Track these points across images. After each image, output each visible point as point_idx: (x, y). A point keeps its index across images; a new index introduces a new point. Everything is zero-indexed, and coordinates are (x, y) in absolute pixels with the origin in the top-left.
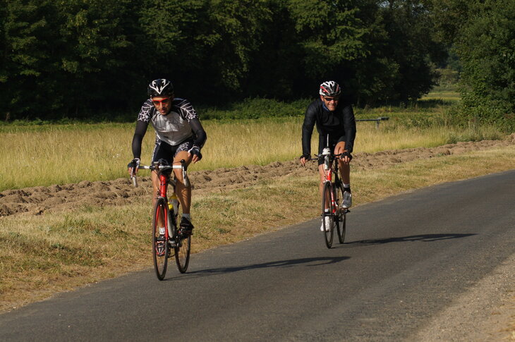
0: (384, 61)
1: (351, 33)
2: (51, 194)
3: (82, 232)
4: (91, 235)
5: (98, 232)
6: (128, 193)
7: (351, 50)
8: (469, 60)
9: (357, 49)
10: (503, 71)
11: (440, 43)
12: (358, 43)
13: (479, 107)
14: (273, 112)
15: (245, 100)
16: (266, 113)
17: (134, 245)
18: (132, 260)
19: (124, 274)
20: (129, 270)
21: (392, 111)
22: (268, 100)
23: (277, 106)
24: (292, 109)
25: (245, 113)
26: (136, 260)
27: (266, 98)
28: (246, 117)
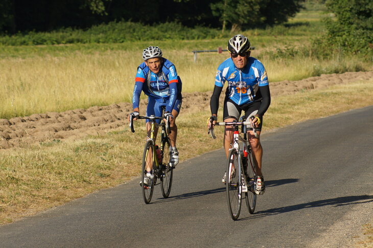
6: (10, 135)
13: (344, 36)
14: (138, 36)
15: (110, 23)
16: (132, 37)
17: (26, 191)
18: (26, 206)
19: (20, 219)
20: (23, 215)
21: (259, 35)
22: (133, 24)
23: (142, 30)
24: (157, 33)
25: (110, 37)
26: (29, 206)
27: (132, 21)
28: (111, 40)
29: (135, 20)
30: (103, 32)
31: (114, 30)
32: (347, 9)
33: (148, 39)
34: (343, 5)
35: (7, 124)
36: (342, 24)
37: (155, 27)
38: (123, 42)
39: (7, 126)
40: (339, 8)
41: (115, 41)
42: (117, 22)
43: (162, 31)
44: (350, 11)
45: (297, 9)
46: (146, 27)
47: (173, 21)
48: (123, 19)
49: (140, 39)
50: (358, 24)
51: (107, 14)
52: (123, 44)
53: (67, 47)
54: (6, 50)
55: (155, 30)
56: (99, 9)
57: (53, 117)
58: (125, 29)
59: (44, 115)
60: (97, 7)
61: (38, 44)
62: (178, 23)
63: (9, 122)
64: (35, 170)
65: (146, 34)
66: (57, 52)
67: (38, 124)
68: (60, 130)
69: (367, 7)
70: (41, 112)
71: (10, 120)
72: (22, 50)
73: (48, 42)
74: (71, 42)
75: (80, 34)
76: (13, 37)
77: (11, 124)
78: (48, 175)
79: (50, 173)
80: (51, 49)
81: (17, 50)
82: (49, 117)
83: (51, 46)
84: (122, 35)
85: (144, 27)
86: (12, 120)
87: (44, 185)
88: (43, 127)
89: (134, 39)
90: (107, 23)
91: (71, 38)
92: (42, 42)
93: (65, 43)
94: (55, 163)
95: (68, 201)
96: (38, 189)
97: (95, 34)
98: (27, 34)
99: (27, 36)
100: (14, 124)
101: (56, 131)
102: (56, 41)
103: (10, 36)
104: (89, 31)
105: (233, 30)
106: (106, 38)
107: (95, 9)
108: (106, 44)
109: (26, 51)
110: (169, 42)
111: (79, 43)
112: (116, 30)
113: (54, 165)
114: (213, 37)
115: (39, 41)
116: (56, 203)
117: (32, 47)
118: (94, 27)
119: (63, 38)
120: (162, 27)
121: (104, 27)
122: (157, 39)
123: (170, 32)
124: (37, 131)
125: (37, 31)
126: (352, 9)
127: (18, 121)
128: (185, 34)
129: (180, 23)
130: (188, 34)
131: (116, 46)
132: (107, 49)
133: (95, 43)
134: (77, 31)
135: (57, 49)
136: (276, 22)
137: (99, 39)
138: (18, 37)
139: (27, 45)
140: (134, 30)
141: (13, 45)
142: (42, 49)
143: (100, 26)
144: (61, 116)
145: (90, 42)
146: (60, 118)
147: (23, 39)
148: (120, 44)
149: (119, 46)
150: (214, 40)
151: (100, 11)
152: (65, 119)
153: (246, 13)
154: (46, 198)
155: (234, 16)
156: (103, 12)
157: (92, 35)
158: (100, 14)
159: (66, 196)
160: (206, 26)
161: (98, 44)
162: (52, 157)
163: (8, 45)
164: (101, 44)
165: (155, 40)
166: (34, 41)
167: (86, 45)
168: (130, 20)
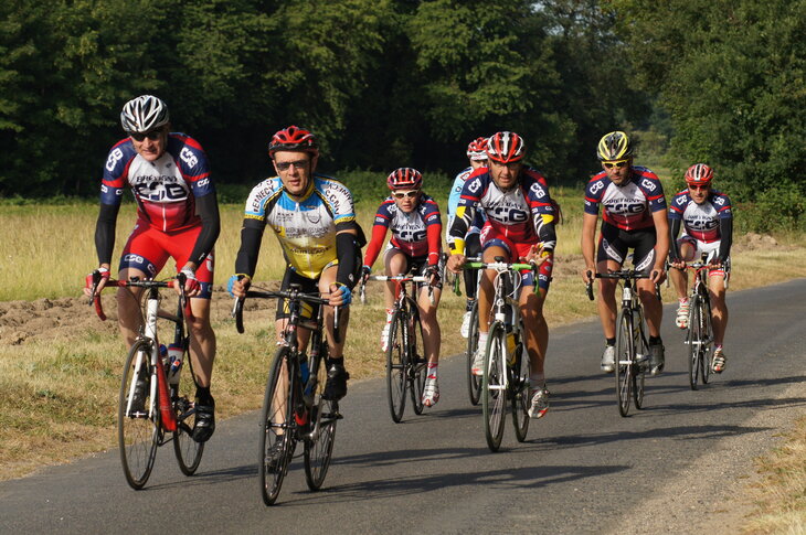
0: (553, 118)
1: (503, 73)
2: (37, 312)
3: (84, 372)
4: (97, 378)
5: (109, 372)
7: (502, 100)
8: (684, 119)
9: (512, 98)
10: (736, 138)
11: (640, 92)
12: (513, 88)
16: (370, 194)
21: (565, 195)
27: (371, 171)
29: (377, 170)
34: (699, 142)
42: (350, 171)
47: (435, 173)
48: (358, 168)
51: (333, 159)
61: (229, 202)
62: (442, 174)
69: (735, 146)
95: (237, 414)
125: (227, 183)
129: (446, 175)
156: (328, 156)
168: (369, 169)
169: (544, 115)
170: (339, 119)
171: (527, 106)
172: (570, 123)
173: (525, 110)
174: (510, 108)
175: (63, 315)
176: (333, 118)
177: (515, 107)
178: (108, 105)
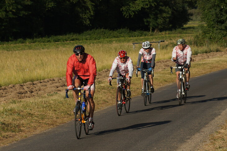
3: (11, 114)
4: (16, 116)
5: (19, 114)
7: (146, 3)
9: (150, 2)
13: (210, 34)
14: (107, 36)
15: (93, 30)
16: (103, 37)
17: (36, 120)
18: (35, 128)
19: (31, 136)
20: (34, 133)
21: (169, 34)
22: (104, 30)
23: (109, 33)
24: (117, 34)
25: (93, 37)
26: (37, 128)
27: (103, 29)
28: (93, 39)
29: (105, 28)
30: (90, 34)
31: (94, 33)
32: (212, 20)
33: (112, 37)
34: (210, 18)
35: (32, 84)
36: (209, 27)
37: (116, 31)
38: (99, 39)
39: (32, 85)
40: (208, 19)
41: (95, 39)
42: (96, 29)
43: (120, 33)
44: (213, 21)
45: (188, 20)
46: (111, 32)
47: (125, 28)
48: (99, 28)
49: (108, 38)
50: (217, 27)
51: (91, 25)
52: (99, 40)
53: (70, 43)
54: (39, 45)
55: (115, 33)
56: (87, 23)
57: (56, 80)
58: (100, 33)
59: (52, 79)
60: (86, 22)
61: (56, 41)
62: (127, 29)
63: (33, 83)
64: (42, 109)
65: (111, 35)
66: (66, 45)
67: (48, 84)
68: (59, 87)
69: (222, 19)
70: (51, 78)
71: (34, 82)
72: (47, 45)
73: (62, 40)
74: (73, 40)
75: (77, 36)
76: (43, 38)
77: (34, 84)
78: (48, 111)
79: (50, 110)
80: (62, 44)
81: (45, 45)
82: (54, 80)
83: (63, 42)
84: (99, 36)
85: (110, 31)
86: (35, 82)
87: (46, 117)
88: (51, 86)
89: (105, 38)
90: (91, 30)
91: (73, 38)
92: (58, 40)
93: (70, 41)
94: (53, 105)
95: (58, 125)
96: (43, 119)
97: (85, 36)
98: (51, 37)
99: (50, 38)
100: (36, 84)
101: (57, 87)
102: (65, 40)
103: (42, 38)
104: (81, 34)
105: (155, 31)
106: (91, 37)
107: (85, 23)
108: (91, 41)
109: (50, 45)
110: (123, 38)
111: (77, 41)
112: (96, 33)
113: (52, 106)
114: (145, 35)
115: (57, 40)
116: (52, 126)
117: (53, 43)
118: (85, 32)
119: (69, 38)
120: (119, 31)
121: (89, 32)
122: (117, 37)
123: (123, 34)
124: (47, 88)
125: (56, 35)
126: (214, 19)
127: (38, 83)
128: (131, 34)
129: (128, 29)
130: (133, 34)
131: (95, 41)
132: (91, 43)
133: (85, 40)
134: (76, 34)
135: (65, 44)
136: (178, 27)
137: (87, 38)
138: (46, 38)
139: (51, 42)
140: (105, 33)
141: (44, 42)
142: (58, 44)
143: (87, 32)
144: (60, 79)
145: (82, 40)
146: (60, 80)
147: (49, 39)
148: (98, 40)
149: (97, 41)
150: (146, 37)
151: (87, 24)
152: (62, 81)
153: (162, 23)
154: (47, 124)
155: (156, 24)
156: (89, 24)
157: (84, 36)
158: (87, 25)
159: (57, 122)
160: (142, 30)
161: (87, 41)
162: (52, 102)
163: (41, 42)
164: (88, 41)
165: (115, 38)
166: (54, 40)
167: (80, 41)
168: (102, 28)
169: (161, 7)
170: (92, 12)
171: (155, 4)
172: (169, 9)
173: (154, 6)
174: (149, 6)
175: (4, 93)
176: (90, 12)
177: (151, 5)
178: (14, 10)
